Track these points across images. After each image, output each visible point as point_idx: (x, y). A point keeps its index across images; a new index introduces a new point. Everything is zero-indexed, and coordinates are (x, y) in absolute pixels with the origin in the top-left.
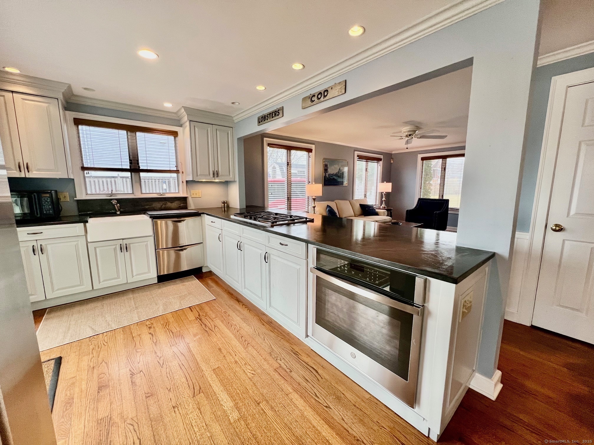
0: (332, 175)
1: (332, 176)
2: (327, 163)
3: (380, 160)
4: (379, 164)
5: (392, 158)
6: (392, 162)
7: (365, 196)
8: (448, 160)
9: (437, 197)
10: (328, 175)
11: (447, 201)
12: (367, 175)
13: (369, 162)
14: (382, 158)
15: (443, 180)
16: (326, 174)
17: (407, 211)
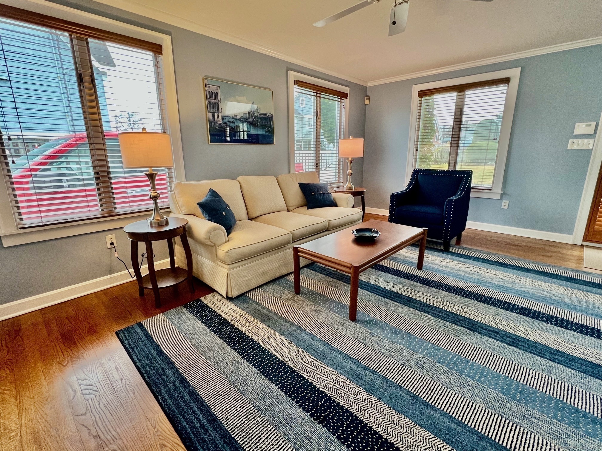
0: (233, 118)
1: (232, 122)
2: (217, 89)
3: (344, 95)
4: (343, 104)
5: (367, 96)
6: (367, 102)
7: (317, 166)
8: (469, 93)
9: (444, 167)
10: (223, 119)
11: (468, 174)
12: (318, 124)
13: (322, 97)
14: (348, 93)
15: (457, 133)
16: (216, 114)
17: (393, 195)
